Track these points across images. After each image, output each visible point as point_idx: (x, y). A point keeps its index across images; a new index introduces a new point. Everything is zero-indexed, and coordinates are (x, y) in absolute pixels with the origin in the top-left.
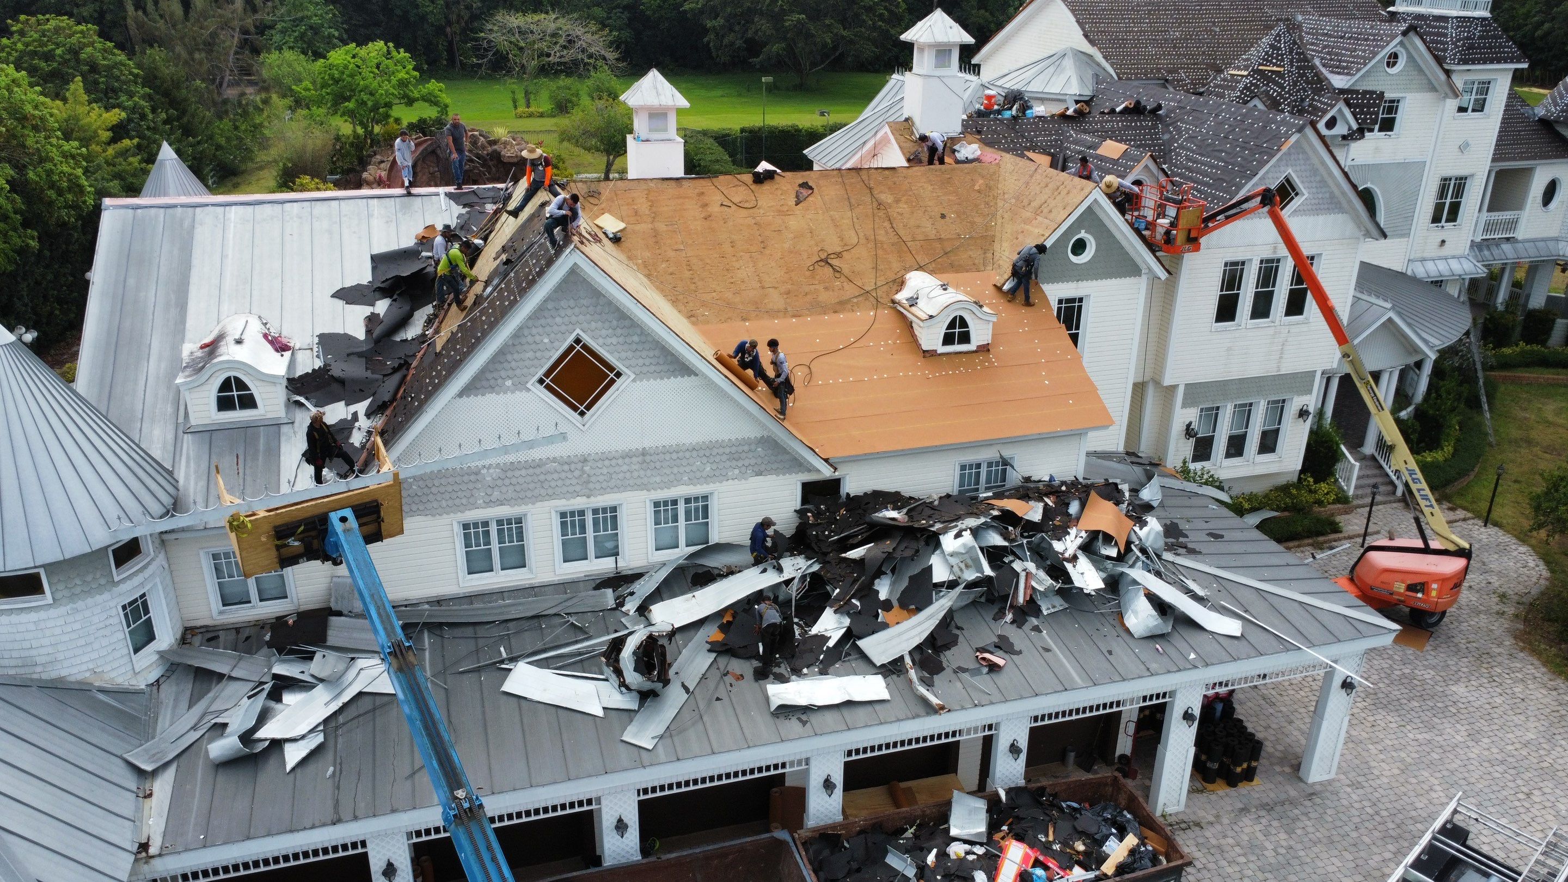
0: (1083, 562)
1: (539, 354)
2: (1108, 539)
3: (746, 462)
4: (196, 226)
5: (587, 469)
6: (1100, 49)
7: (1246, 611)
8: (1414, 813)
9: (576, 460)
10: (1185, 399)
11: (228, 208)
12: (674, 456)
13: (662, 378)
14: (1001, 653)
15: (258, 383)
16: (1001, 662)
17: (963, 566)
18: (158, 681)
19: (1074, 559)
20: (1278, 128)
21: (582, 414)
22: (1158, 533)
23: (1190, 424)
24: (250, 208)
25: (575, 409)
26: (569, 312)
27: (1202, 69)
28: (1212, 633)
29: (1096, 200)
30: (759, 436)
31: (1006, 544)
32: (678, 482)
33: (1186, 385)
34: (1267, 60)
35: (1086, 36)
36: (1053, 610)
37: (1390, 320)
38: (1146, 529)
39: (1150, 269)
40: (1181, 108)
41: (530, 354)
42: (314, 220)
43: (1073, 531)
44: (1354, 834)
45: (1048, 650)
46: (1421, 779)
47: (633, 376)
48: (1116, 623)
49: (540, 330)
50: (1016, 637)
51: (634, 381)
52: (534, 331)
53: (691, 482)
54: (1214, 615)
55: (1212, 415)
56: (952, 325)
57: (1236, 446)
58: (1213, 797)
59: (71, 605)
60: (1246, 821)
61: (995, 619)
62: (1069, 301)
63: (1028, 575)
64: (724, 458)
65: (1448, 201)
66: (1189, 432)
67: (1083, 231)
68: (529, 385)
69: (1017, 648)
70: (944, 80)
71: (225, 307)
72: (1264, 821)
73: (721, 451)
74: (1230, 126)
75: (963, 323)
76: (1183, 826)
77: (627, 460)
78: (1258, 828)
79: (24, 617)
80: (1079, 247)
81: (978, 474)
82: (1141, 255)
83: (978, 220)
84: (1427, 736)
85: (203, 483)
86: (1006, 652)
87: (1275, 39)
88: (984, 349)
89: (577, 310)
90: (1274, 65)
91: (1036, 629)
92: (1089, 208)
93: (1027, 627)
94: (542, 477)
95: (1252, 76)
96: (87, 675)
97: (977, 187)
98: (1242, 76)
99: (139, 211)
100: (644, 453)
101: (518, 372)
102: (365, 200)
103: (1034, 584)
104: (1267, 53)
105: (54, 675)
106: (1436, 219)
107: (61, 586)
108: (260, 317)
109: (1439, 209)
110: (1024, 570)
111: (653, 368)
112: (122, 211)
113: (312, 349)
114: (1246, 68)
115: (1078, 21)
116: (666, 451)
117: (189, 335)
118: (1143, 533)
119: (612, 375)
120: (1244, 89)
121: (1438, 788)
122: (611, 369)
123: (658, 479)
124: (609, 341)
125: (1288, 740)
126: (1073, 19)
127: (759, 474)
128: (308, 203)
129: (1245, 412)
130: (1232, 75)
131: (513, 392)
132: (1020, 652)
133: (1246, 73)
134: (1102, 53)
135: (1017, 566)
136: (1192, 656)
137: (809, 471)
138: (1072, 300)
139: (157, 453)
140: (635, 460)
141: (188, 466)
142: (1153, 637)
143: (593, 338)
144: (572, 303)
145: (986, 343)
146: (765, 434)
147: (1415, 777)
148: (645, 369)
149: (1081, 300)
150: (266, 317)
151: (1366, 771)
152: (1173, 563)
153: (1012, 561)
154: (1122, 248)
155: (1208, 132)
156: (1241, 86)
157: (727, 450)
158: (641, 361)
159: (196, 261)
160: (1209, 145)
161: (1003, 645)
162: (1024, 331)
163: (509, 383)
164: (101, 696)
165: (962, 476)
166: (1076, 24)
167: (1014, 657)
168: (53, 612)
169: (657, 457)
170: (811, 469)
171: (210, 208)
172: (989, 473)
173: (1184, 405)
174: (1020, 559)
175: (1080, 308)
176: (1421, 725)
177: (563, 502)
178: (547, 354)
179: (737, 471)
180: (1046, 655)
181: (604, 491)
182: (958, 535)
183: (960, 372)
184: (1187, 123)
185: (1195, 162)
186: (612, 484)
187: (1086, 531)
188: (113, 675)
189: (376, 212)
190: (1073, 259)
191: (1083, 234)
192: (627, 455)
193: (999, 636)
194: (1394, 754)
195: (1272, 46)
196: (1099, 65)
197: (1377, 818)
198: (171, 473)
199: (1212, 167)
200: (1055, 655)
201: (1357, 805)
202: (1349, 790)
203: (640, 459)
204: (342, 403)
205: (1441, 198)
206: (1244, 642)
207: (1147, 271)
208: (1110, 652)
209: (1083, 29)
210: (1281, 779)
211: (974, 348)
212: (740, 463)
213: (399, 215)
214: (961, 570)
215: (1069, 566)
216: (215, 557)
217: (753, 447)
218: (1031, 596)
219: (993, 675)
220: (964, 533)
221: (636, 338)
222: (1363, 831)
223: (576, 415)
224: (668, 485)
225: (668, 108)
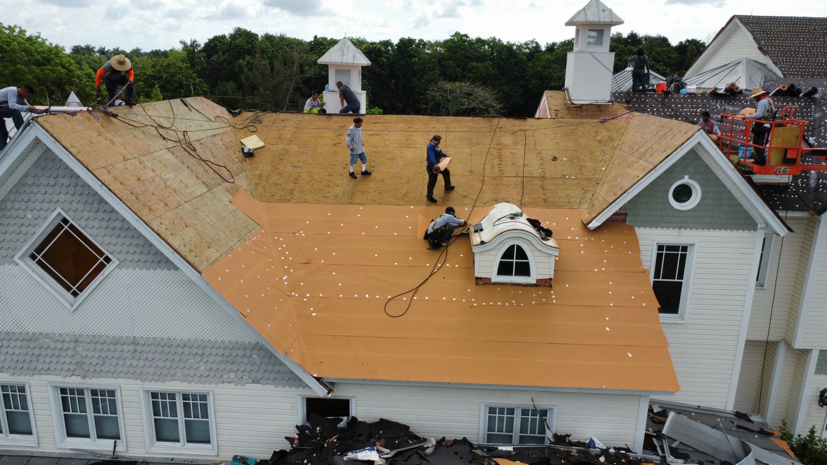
1: (24, 229)
3: (242, 368)
5: (79, 349)
6: (771, 57)
9: (68, 339)
10: (819, 364)
21: (74, 294)
25: (67, 288)
26: (49, 190)
30: (254, 342)
32: (174, 377)
33: (821, 350)
35: (760, 48)
39: (766, 223)
41: (15, 228)
47: (117, 263)
49: (23, 205)
51: (121, 267)
52: (17, 205)
53: (185, 378)
62: (670, 248)
64: (218, 359)
66: (824, 398)
67: (686, 177)
68: (16, 259)
70: (593, 54)
73: (214, 351)
75: (522, 254)
77: (118, 347)
80: (683, 193)
81: (511, 421)
82: (755, 208)
83: (590, 165)
88: (545, 284)
89: (57, 189)
92: (692, 151)
94: (37, 352)
97: (598, 138)
100: (135, 342)
101: (5, 244)
111: (137, 257)
115: (755, 38)
119: (101, 259)
122: (101, 253)
123: (151, 371)
124: (92, 224)
126: (751, 37)
127: (255, 381)
134: (773, 60)
138: (676, 248)
140: (126, 348)
144: (52, 182)
145: (547, 277)
146: (260, 341)
148: (130, 257)
149: (685, 248)
157: (221, 352)
158: (125, 249)
162: (600, 271)
165: (491, 420)
166: (753, 41)
169: (148, 348)
170: (307, 386)
172: (524, 422)
173: (818, 371)
175: (684, 257)
177: (59, 379)
178: (31, 230)
179: (232, 375)
181: (99, 374)
183: (511, 304)
186: (106, 368)
190: (676, 205)
191: (686, 180)
192: (118, 342)
203: (131, 348)
207: (764, 226)
209: (758, 44)
211: (534, 282)
212: (235, 368)
217: (248, 352)
223: (68, 294)
224: (162, 378)
225: (353, 66)
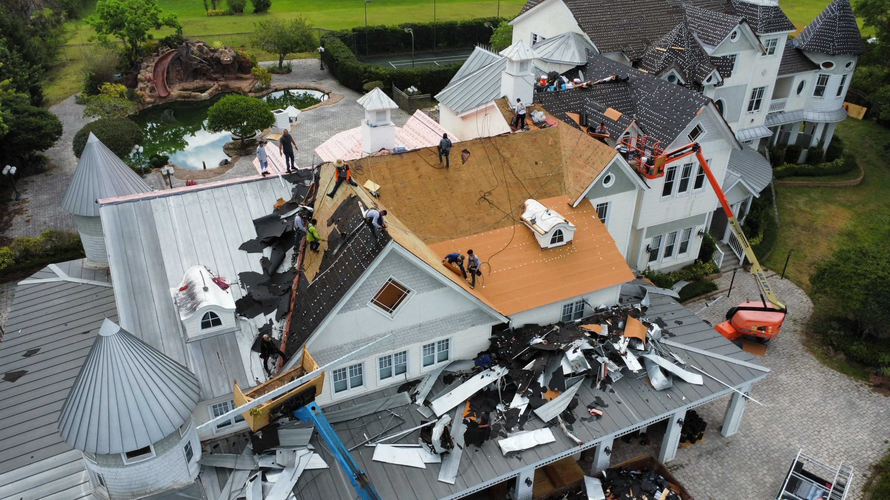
0: (630, 354)
1: (372, 290)
2: (639, 341)
3: (467, 322)
4: (154, 212)
6: (588, 34)
7: (702, 369)
8: (773, 448)
10: (647, 234)
11: (167, 198)
12: (434, 324)
13: (430, 291)
14: (598, 407)
15: (222, 313)
16: (600, 413)
17: (577, 366)
18: (199, 476)
19: (625, 354)
20: (694, 101)
21: (391, 312)
22: (659, 332)
23: (649, 245)
24: (179, 197)
25: (388, 310)
26: (387, 268)
27: (640, 43)
28: (690, 384)
29: (617, 159)
30: (474, 309)
31: (592, 348)
32: (435, 336)
33: (648, 227)
34: (675, 43)
35: (580, 25)
36: (617, 379)
37: (739, 182)
38: (654, 331)
39: (639, 186)
40: (639, 79)
41: (368, 290)
42: (216, 201)
43: (622, 337)
44: (749, 463)
45: (619, 403)
46: (773, 429)
47: (416, 292)
48: (646, 383)
49: (373, 278)
50: (604, 396)
51: (417, 294)
52: (370, 279)
53: (440, 335)
54: (689, 374)
55: (659, 240)
56: (555, 234)
57: (669, 252)
58: (686, 450)
59: (164, 455)
60: (702, 461)
61: (592, 388)
62: (601, 205)
63: (606, 364)
64: (458, 321)
65: (756, 99)
66: (648, 249)
68: (367, 305)
69: (606, 404)
70: (524, 77)
71: (185, 262)
72: (710, 460)
74: (668, 95)
75: (560, 232)
76: (675, 467)
77: (412, 330)
78: (708, 464)
79: (142, 466)
80: (608, 179)
81: (571, 310)
82: (635, 180)
83: (554, 164)
84: (772, 405)
85: (205, 371)
86: (601, 406)
87: (679, 31)
88: (570, 243)
89: (391, 266)
90: (680, 46)
91: (612, 391)
92: (614, 163)
93: (607, 390)
95: (669, 52)
96: (171, 484)
97: (550, 144)
98: (664, 52)
99: (120, 205)
100: (420, 325)
101: (362, 299)
102: (240, 185)
103: (608, 368)
104: (675, 39)
105: (156, 488)
106: (750, 109)
107: (159, 448)
108: (205, 267)
109: (751, 103)
110: (603, 362)
111: (425, 287)
112: (110, 206)
113: (238, 283)
114: (665, 47)
115: (574, 16)
116: (430, 323)
117: (171, 283)
118: (652, 333)
119: (405, 292)
120: (665, 59)
121: (781, 433)
122: (405, 289)
123: (426, 336)
124: (405, 278)
125: (713, 414)
126: (572, 15)
127: (473, 325)
128: (209, 191)
129: (673, 236)
130: (658, 50)
131: (359, 309)
132: (607, 406)
133: (665, 50)
134: (589, 36)
135: (600, 360)
136: (684, 398)
137: (496, 320)
138: (603, 204)
139: (176, 358)
140: (416, 329)
141: (194, 363)
142: (666, 390)
143: (398, 278)
144: (388, 263)
145: (570, 240)
146: (477, 307)
147: (771, 428)
148: (422, 288)
149: (607, 204)
150: (209, 266)
151: (749, 427)
152: (665, 344)
153: (597, 357)
154: (627, 178)
155: (656, 97)
156: (663, 57)
157: (459, 318)
158: (420, 285)
159: (160, 235)
160: (657, 105)
161: (599, 403)
163: (357, 305)
164: (181, 494)
165: (564, 310)
166: (574, 18)
167: (605, 409)
168: (156, 460)
169: (426, 326)
170: (496, 319)
171: (158, 199)
172: (576, 307)
173: (646, 237)
174: (601, 356)
175: (606, 208)
176: (769, 399)
177: (381, 353)
178: (376, 288)
179: (463, 326)
180: (619, 405)
181: (401, 345)
182: (575, 351)
183: (560, 257)
184: (644, 90)
185: (651, 114)
186: (404, 342)
187: (629, 338)
188: (181, 481)
189: (248, 192)
190: (604, 185)
191: (610, 174)
192: (413, 328)
193: (597, 398)
194: (760, 417)
195: (678, 35)
196: (587, 42)
197: (758, 452)
198: (187, 368)
199: (661, 119)
200: (624, 405)
201: (748, 447)
202: (743, 438)
203: (418, 328)
204: (262, 314)
205: (752, 98)
206: (704, 387)
208: (647, 400)
209: (578, 21)
210: (713, 436)
211: (565, 243)
212: (464, 323)
213: (261, 193)
214: (577, 368)
215: (624, 358)
216: (214, 407)
217: (471, 314)
218: (607, 375)
219: (598, 420)
220: (577, 350)
221: (418, 275)
222: (753, 460)
223: (388, 313)
224: (431, 337)
225: (387, 109)
